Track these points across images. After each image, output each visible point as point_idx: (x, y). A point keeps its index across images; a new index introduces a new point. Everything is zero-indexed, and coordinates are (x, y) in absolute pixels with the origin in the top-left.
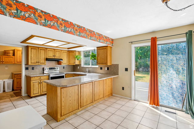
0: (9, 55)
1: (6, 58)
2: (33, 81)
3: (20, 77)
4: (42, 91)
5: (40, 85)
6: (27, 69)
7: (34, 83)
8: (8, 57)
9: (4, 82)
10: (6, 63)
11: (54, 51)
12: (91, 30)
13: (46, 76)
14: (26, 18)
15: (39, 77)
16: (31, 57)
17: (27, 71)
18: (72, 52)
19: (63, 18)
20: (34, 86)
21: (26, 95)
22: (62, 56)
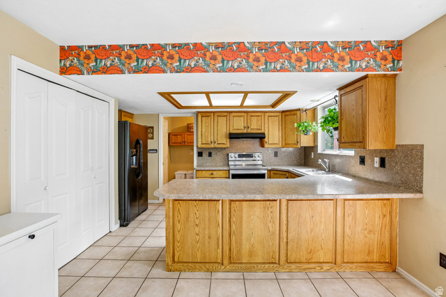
0: (192, 130)
1: (188, 136)
6: (200, 154)
8: (191, 134)
9: (185, 175)
10: (188, 144)
11: (245, 117)
12: (266, 43)
13: (224, 172)
14: (108, 68)
16: (201, 132)
17: (200, 158)
18: (293, 113)
19: (174, 43)
22: (266, 126)
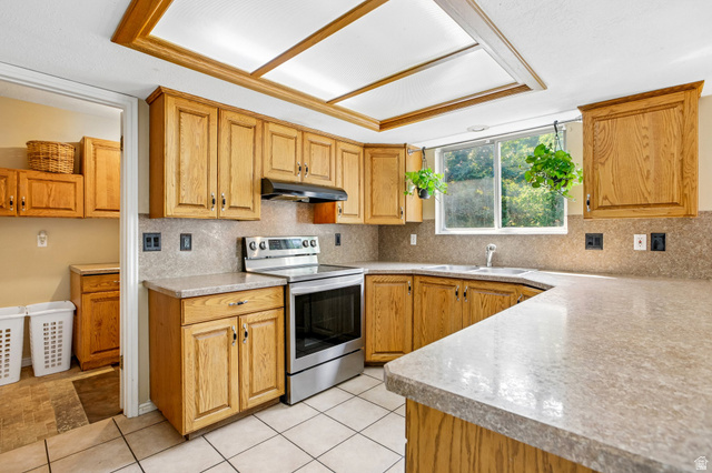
0: (52, 166)
1: (35, 184)
2: (197, 329)
3: (111, 294)
4: (246, 391)
5: (234, 348)
6: (151, 242)
7: (201, 339)
8: (49, 176)
9: (27, 320)
10: (36, 212)
11: (299, 141)
13: (270, 292)
15: (232, 300)
16: (179, 165)
17: (153, 254)
18: (388, 151)
20: (202, 359)
21: (148, 406)
22: (339, 171)
